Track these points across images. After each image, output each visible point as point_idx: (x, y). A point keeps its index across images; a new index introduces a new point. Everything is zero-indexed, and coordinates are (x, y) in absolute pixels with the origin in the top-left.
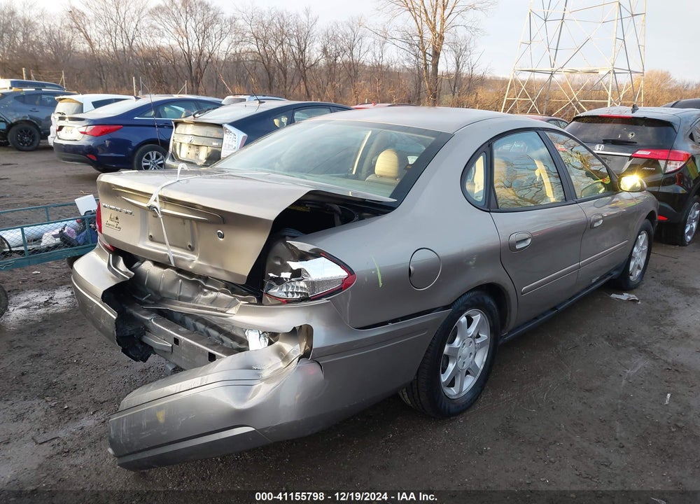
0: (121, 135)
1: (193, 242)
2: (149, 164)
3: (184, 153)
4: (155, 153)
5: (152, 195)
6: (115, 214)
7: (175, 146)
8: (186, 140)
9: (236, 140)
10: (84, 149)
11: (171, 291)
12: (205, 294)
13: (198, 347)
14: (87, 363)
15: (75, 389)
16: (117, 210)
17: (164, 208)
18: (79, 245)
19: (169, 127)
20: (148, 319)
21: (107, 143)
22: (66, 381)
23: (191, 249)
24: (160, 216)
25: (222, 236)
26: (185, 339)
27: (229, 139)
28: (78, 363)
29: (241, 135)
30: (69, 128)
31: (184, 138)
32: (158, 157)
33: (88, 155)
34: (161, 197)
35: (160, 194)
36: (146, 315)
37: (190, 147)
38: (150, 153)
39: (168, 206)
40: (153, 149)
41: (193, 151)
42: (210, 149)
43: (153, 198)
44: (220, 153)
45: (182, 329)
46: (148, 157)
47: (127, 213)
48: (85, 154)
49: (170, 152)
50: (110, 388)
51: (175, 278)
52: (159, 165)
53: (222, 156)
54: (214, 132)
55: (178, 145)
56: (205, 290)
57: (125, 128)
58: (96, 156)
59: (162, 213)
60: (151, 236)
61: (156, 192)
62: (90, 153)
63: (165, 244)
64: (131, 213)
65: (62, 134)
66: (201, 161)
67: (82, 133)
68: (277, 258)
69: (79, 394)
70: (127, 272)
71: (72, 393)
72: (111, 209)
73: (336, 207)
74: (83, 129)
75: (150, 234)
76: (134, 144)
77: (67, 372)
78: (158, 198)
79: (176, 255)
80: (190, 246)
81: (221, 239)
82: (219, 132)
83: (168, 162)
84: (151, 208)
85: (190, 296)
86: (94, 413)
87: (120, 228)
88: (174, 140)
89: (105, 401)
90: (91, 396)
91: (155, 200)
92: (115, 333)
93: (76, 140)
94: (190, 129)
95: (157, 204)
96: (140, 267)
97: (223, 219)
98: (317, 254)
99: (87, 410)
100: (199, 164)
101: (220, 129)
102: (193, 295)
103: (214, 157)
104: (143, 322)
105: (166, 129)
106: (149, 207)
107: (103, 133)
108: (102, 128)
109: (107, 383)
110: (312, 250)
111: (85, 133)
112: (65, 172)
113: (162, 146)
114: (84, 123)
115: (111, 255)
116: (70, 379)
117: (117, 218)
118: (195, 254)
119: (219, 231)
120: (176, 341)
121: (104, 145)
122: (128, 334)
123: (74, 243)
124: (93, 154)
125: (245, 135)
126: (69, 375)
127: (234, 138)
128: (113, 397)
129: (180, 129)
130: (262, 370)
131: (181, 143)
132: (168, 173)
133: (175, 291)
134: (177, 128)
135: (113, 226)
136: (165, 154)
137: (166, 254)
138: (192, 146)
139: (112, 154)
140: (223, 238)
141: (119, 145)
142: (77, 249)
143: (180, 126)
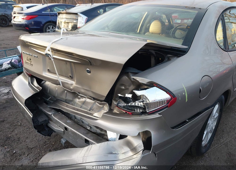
0: (38, 19)
1: (72, 74)
2: (49, 31)
3: (63, 26)
4: (51, 26)
5: (47, 47)
6: (29, 57)
7: (59, 23)
8: (63, 21)
9: (83, 19)
10: (24, 25)
11: (61, 97)
12: (79, 98)
13: (78, 134)
14: (25, 125)
15: (19, 140)
16: (30, 55)
17: (55, 55)
18: (19, 68)
19: (56, 15)
20: (50, 114)
21: (33, 23)
22: (15, 136)
23: (71, 78)
24: (52, 60)
25: (89, 72)
26: (71, 129)
27: (80, 19)
28: (20, 125)
29: (85, 18)
30: (17, 17)
31: (62, 19)
32: (53, 28)
33: (26, 28)
34: (52, 49)
35: (51, 47)
36: (49, 111)
37: (65, 23)
38: (50, 26)
39: (56, 54)
40: (50, 25)
41: (66, 25)
42: (73, 24)
43: (47, 49)
44: (77, 25)
45: (69, 121)
46: (49, 28)
47: (35, 57)
48: (24, 27)
49: (57, 25)
50: (35, 139)
51: (63, 90)
52: (53, 31)
53: (78, 26)
54: (74, 16)
55: (60, 22)
56: (79, 97)
57: (39, 16)
58: (29, 28)
59: (54, 58)
60: (49, 70)
61: (49, 45)
62: (26, 27)
63: (56, 74)
64: (37, 57)
65: (15, 19)
66: (69, 29)
67: (22, 19)
68: (122, 85)
69: (21, 143)
70: (38, 87)
71: (17, 143)
72: (27, 54)
73: (153, 52)
74: (23, 17)
75: (48, 68)
76: (43, 23)
77: (16, 130)
78: (50, 49)
79: (63, 81)
80: (70, 76)
81: (89, 74)
82: (76, 17)
83: (57, 29)
84: (47, 55)
85: (71, 99)
86: (28, 155)
87: (32, 65)
88: (58, 21)
89: (33, 148)
90: (26, 145)
91: (49, 51)
92: (33, 124)
93: (20, 22)
94: (64, 16)
95: (50, 53)
96: (45, 83)
97: (90, 62)
98: (151, 85)
99: (24, 154)
100: (69, 30)
101: (77, 15)
102: (73, 99)
103: (75, 28)
104: (47, 116)
105: (55, 16)
106: (46, 54)
107: (30, 19)
108: (30, 17)
109: (34, 137)
110: (148, 82)
111: (23, 19)
112: (18, 34)
113: (54, 23)
114: (23, 15)
115: (30, 78)
116: (16, 134)
117: (30, 59)
118: (73, 80)
119: (87, 69)
120: (66, 129)
121: (31, 24)
122: (40, 124)
123: (17, 67)
124: (27, 27)
125: (87, 17)
126: (16, 132)
127: (82, 19)
128: (37, 145)
129: (61, 16)
130: (118, 154)
131: (61, 22)
132: (55, 34)
133: (64, 97)
134: (59, 16)
135: (29, 63)
136: (55, 27)
137: (58, 80)
138: (66, 23)
139: (35, 27)
140: (90, 73)
141: (37, 23)
142: (19, 70)
143: (60, 15)
